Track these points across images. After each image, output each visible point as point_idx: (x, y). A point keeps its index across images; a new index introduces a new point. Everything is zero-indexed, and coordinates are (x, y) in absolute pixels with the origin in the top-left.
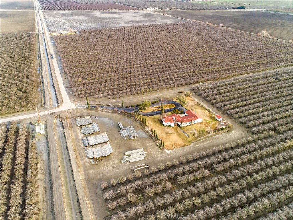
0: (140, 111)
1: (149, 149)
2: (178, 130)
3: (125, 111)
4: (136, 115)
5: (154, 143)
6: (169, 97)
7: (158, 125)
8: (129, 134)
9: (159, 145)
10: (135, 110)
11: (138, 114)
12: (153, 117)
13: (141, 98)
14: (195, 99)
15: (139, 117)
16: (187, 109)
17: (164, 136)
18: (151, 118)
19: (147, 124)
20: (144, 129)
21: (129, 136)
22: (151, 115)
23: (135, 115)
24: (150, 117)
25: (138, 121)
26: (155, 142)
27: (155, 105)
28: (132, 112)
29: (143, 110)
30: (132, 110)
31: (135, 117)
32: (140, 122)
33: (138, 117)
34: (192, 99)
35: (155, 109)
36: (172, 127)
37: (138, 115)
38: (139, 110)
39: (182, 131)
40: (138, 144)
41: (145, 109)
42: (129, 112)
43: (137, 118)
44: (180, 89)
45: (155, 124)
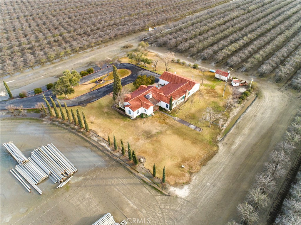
0: (60, 99)
1: (128, 204)
2: (168, 121)
3: (21, 107)
4: (53, 111)
5: (131, 175)
6: (111, 59)
7: (116, 121)
8: (49, 172)
9: (148, 177)
10: (45, 99)
11: (58, 106)
12: (96, 103)
13: (53, 70)
14: (158, 53)
15: (62, 113)
16: (156, 72)
17: (146, 145)
18: (93, 108)
19: (91, 127)
20: (87, 141)
21: (48, 178)
22: (89, 102)
23: (49, 110)
24: (89, 105)
25: (62, 123)
26: (133, 171)
27: (90, 77)
28: (38, 105)
29: (66, 93)
30: (40, 100)
31: (51, 114)
32: (67, 125)
33: (60, 115)
34: (154, 54)
35: (92, 85)
36: (150, 117)
37: (58, 110)
38: (57, 96)
39: (178, 121)
40: (87, 196)
41: (71, 91)
42: (32, 107)
43: (57, 117)
44: (123, 42)
45: (108, 121)
